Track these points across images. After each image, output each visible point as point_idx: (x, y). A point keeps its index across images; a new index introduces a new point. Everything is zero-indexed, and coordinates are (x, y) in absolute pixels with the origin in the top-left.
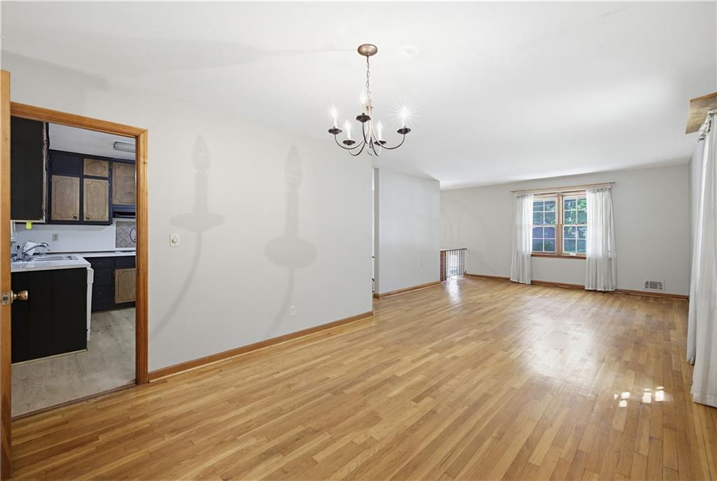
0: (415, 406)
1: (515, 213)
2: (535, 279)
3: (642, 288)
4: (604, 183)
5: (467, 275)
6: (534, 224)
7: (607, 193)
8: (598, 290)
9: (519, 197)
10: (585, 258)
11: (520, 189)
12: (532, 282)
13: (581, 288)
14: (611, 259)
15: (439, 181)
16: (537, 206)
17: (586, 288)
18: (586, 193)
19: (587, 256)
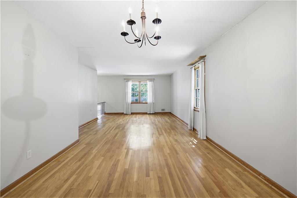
0: (150, 179)
1: (125, 87)
2: (133, 112)
3: (160, 111)
4: (152, 78)
5: (106, 113)
6: (132, 91)
7: (153, 82)
8: (151, 113)
9: (126, 81)
10: (147, 103)
11: (127, 79)
12: (131, 113)
13: (146, 113)
14: (154, 103)
15: (97, 71)
16: (133, 85)
17: (148, 113)
18: (148, 81)
19: (148, 103)
